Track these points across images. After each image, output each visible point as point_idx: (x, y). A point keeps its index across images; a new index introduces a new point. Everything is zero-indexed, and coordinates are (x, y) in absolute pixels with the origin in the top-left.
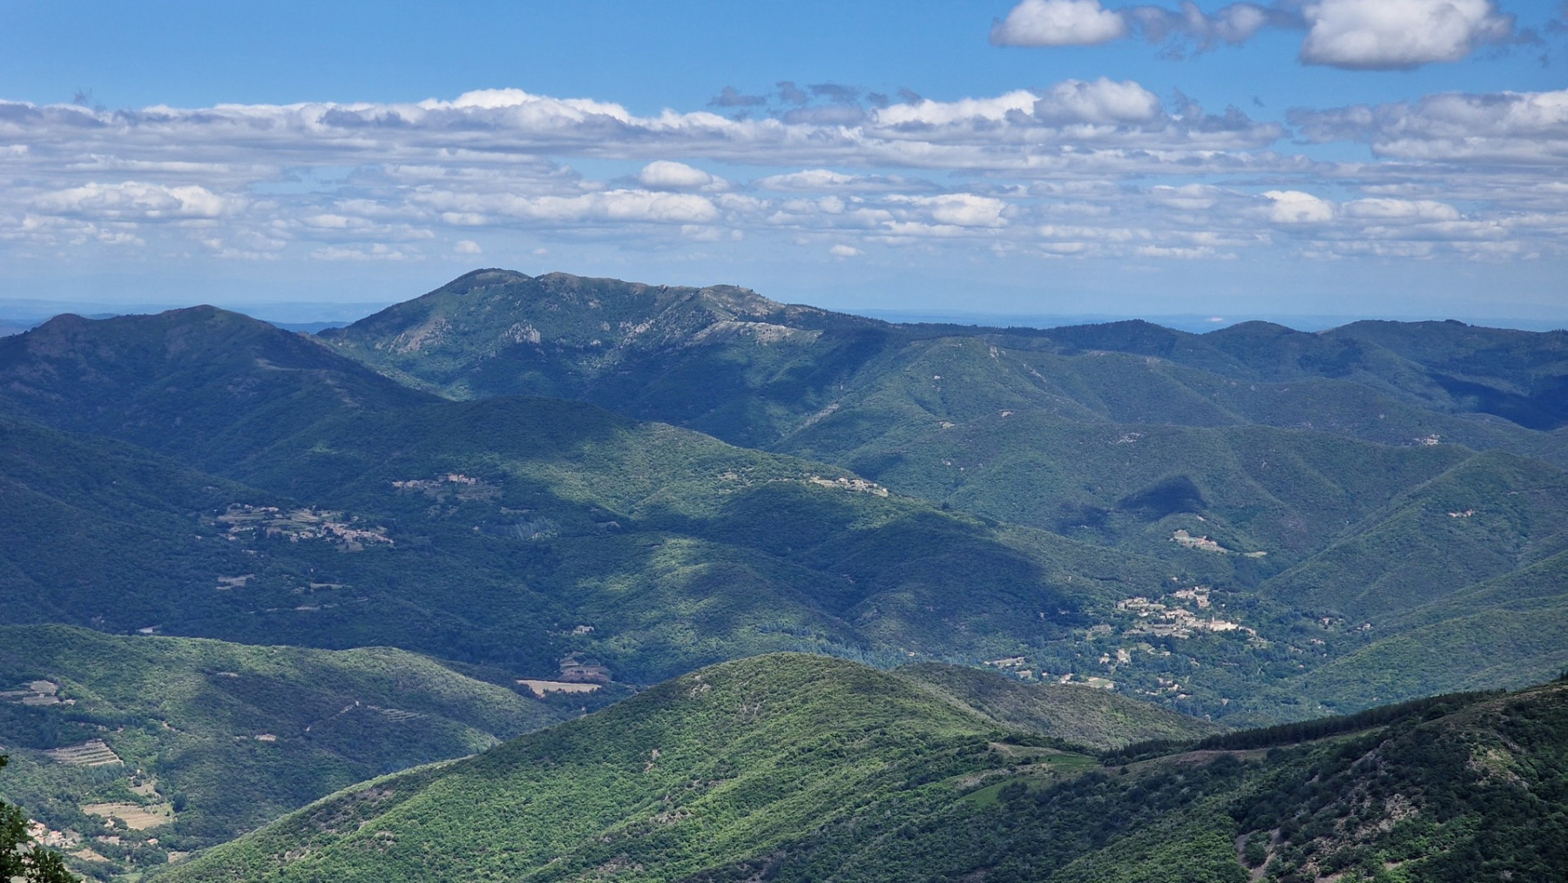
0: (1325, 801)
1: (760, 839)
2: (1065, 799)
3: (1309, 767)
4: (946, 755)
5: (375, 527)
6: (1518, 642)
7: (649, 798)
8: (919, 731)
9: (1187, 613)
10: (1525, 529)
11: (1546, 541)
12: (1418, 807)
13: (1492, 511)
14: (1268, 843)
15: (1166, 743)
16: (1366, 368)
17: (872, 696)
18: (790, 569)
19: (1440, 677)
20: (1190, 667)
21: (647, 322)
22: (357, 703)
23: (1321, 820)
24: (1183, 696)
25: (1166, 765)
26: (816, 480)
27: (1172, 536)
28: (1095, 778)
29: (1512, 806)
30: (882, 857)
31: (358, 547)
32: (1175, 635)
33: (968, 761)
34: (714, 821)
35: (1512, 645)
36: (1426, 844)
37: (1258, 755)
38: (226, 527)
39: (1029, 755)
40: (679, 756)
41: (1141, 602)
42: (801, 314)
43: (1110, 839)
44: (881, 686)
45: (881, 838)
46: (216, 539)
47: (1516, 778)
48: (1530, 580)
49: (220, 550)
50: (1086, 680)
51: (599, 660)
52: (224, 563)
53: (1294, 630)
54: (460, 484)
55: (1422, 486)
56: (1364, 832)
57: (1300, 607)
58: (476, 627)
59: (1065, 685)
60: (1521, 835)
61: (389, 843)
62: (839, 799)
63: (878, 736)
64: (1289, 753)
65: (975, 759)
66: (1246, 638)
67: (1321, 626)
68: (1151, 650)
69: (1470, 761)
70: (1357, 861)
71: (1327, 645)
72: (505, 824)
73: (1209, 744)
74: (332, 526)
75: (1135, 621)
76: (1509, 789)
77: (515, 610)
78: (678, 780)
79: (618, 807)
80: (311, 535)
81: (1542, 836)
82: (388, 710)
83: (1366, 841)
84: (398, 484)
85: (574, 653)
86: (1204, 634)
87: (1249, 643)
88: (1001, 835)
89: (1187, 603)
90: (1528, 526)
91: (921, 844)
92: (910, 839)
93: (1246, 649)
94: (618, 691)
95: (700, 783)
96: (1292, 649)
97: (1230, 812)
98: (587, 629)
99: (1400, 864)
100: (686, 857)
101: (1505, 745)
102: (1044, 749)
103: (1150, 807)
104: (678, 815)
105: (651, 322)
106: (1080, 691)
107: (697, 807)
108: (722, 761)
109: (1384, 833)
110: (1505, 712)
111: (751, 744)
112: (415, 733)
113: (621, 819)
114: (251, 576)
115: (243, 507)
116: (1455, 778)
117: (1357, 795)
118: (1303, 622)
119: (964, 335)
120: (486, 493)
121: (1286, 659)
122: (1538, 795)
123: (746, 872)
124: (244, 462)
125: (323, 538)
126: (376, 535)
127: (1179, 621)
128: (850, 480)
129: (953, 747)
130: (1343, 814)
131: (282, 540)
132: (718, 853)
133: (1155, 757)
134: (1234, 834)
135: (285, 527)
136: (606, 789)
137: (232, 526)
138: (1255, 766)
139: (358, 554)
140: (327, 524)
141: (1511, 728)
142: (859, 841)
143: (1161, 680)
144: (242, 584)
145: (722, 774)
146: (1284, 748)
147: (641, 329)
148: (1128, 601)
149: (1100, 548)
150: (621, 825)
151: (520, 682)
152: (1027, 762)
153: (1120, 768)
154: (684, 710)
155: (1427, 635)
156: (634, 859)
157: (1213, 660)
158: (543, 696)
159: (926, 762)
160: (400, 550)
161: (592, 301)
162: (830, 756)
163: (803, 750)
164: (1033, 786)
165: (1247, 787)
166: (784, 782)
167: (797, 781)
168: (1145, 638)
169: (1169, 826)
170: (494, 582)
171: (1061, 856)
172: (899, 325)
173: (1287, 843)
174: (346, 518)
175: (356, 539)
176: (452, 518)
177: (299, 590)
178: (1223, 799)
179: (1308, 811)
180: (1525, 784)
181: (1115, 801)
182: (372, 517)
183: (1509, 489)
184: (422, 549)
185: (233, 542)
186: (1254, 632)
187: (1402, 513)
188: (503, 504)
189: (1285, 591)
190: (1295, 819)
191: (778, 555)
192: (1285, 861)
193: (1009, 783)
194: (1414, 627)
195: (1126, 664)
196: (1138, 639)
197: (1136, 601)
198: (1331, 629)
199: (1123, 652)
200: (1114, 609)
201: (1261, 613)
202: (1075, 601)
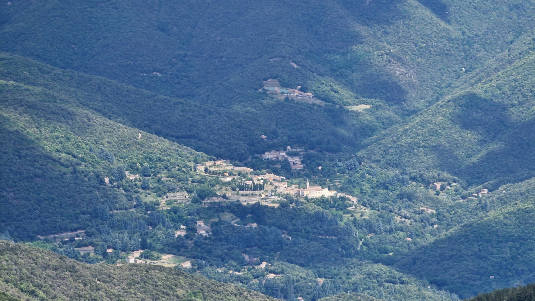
9: (278, 177)
20: (280, 242)
24: (272, 276)
27: (261, 86)
32: (263, 203)
41: (223, 165)
50: (158, 258)
53: (401, 196)
57: (410, 170)
59: (134, 265)
66: (346, 207)
67: (432, 192)
68: (235, 222)
71: (439, 214)
75: (217, 187)
86: (297, 202)
87: (349, 212)
89: (279, 166)
93: (345, 220)
96: (398, 219)
106: (152, 272)
118: (411, 187)
121: (391, 231)
127: (268, 188)
143: (247, 257)
148: (209, 164)
149: (175, 100)
157: (307, 232)
168: (228, 207)
186: (354, 200)
189: (391, 151)
195: (206, 238)
196: (218, 209)
197: (218, 163)
198: (443, 196)
199: (202, 224)
200: (192, 172)
201: (363, 177)
202: (146, 164)
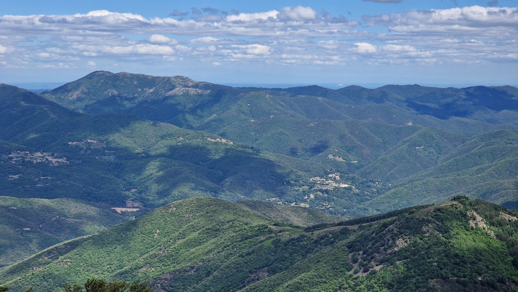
0: (377, 242)
1: (194, 258)
2: (293, 243)
3: (372, 231)
4: (254, 230)
5: (62, 158)
6: (438, 189)
7: (156, 246)
8: (245, 222)
9: (332, 181)
10: (440, 152)
11: (447, 156)
12: (407, 243)
13: (429, 146)
14: (359, 256)
15: (326, 224)
16: (389, 100)
17: (229, 211)
18: (201, 169)
19: (413, 201)
20: (333, 199)
21: (153, 88)
22: (57, 217)
23: (376, 248)
24: (331, 209)
25: (326, 231)
26: (209, 139)
27: (328, 156)
28: (303, 236)
29: (437, 242)
30: (234, 264)
31: (57, 164)
32: (329, 189)
33: (261, 232)
34: (178, 253)
35: (436, 190)
36: (409, 254)
37: (355, 227)
38: (12, 158)
39: (281, 229)
40: (166, 232)
41: (318, 178)
42: (204, 85)
43: (308, 256)
44: (232, 208)
45: (233, 258)
46: (8, 163)
47: (438, 232)
48: (442, 168)
49: (10, 166)
50: (300, 204)
51: (139, 200)
52: (11, 171)
53: (367, 186)
54: (91, 143)
55: (407, 138)
56: (390, 251)
57: (369, 179)
58: (98, 190)
59: (293, 206)
60: (440, 251)
61: (70, 263)
62: (219, 245)
63: (231, 224)
64: (365, 226)
65: (264, 231)
66: (351, 189)
67: (375, 185)
68: (321, 194)
69: (423, 227)
70: (387, 261)
71: (377, 191)
72: (108, 256)
73: (339, 224)
74: (48, 158)
75: (316, 185)
76: (436, 236)
77: (110, 185)
78: (166, 240)
79: (146, 249)
80: (40, 161)
81: (446, 251)
82: (68, 219)
83: (390, 254)
84: (70, 143)
85: (131, 198)
86: (338, 188)
87: (352, 191)
88: (273, 255)
89: (333, 178)
90: (441, 151)
91: (246, 259)
92: (243, 257)
93: (351, 193)
94: (145, 211)
95: (173, 240)
96: (366, 192)
97: (347, 246)
98: (135, 190)
99: (401, 261)
100: (169, 265)
101: (434, 222)
102: (286, 227)
103: (321, 245)
104: (166, 251)
105: (154, 88)
106: (298, 208)
107: (172, 248)
108: (180, 233)
109: (396, 251)
110: (434, 211)
111: (190, 227)
112: (77, 226)
113: (147, 253)
114: (20, 175)
115: (17, 152)
116: (418, 233)
117: (387, 239)
118: (370, 184)
119: (257, 91)
120: (100, 146)
121: (364, 196)
122: (445, 238)
123: (189, 270)
124: (17, 136)
125: (45, 162)
126: (63, 160)
127: (330, 184)
128: (220, 139)
129: (256, 227)
130: (383, 245)
131: (31, 162)
132: (179, 264)
133: (323, 229)
134: (348, 253)
135: (31, 158)
136: (142, 243)
137: (13, 158)
138: (355, 231)
139: (56, 167)
140: (46, 157)
141: (436, 217)
142: (226, 259)
143: (324, 204)
144: (17, 178)
145: (180, 237)
146: (364, 225)
147: (151, 91)
148: (313, 178)
149: (304, 161)
150: (147, 255)
151: (113, 208)
152: (281, 231)
153: (311, 233)
154: (167, 216)
155: (409, 187)
156: (152, 266)
157: (341, 197)
158: (120, 213)
159: (248, 232)
160: (71, 165)
161: (135, 81)
162: (216, 231)
163: (207, 229)
164: (283, 239)
165: (352, 238)
166: (201, 240)
167: (205, 239)
168: (319, 190)
169: (327, 251)
170: (103, 175)
171: (292, 262)
172: (236, 88)
173: (365, 256)
174: (53, 155)
175: (56, 162)
176: (89, 154)
177: (37, 179)
178: (344, 242)
179: (371, 245)
180: (440, 235)
181: (310, 244)
182: (61, 154)
183: (435, 139)
184: (79, 165)
185: (14, 164)
186: (354, 187)
187: (401, 147)
188: (106, 149)
189: (364, 174)
190: (367, 247)
191: (197, 164)
192: (364, 261)
193: (275, 239)
194: (405, 185)
195: (313, 199)
196: (317, 191)
197: (316, 178)
198: (378, 186)
199: (312, 195)
200: (309, 181)
201: (356, 181)
202: (296, 179)
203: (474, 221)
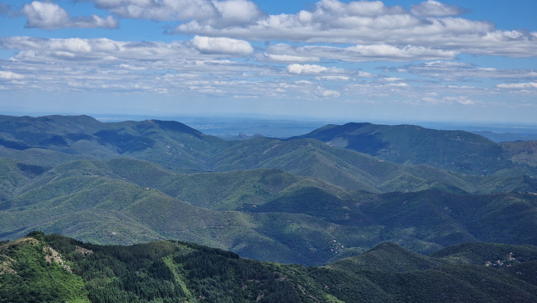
10: (16, 184)
11: (23, 188)
13: (4, 178)
29: (11, 280)
35: (12, 224)
47: (13, 270)
48: (17, 201)
60: (15, 289)
76: (11, 274)
81: (21, 289)
101: (9, 259)
110: (9, 249)
122: (20, 275)
141: (11, 254)
180: (16, 272)
183: (10, 170)
203: (50, 257)
